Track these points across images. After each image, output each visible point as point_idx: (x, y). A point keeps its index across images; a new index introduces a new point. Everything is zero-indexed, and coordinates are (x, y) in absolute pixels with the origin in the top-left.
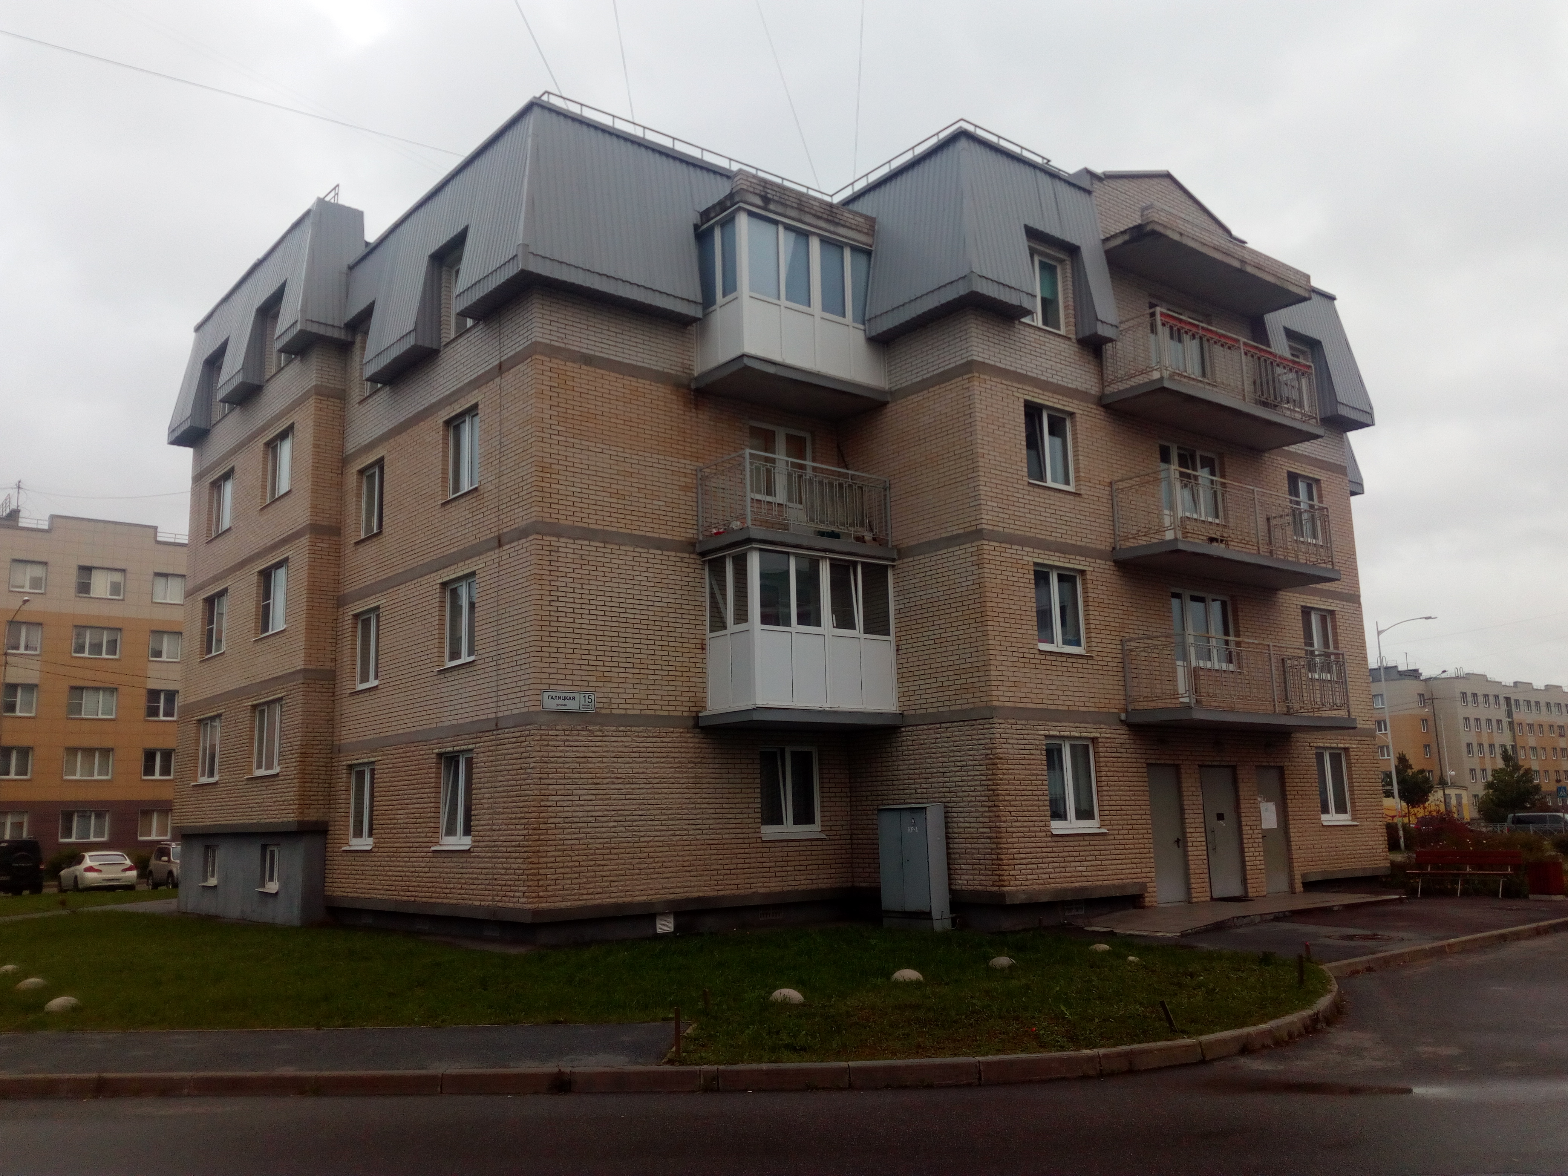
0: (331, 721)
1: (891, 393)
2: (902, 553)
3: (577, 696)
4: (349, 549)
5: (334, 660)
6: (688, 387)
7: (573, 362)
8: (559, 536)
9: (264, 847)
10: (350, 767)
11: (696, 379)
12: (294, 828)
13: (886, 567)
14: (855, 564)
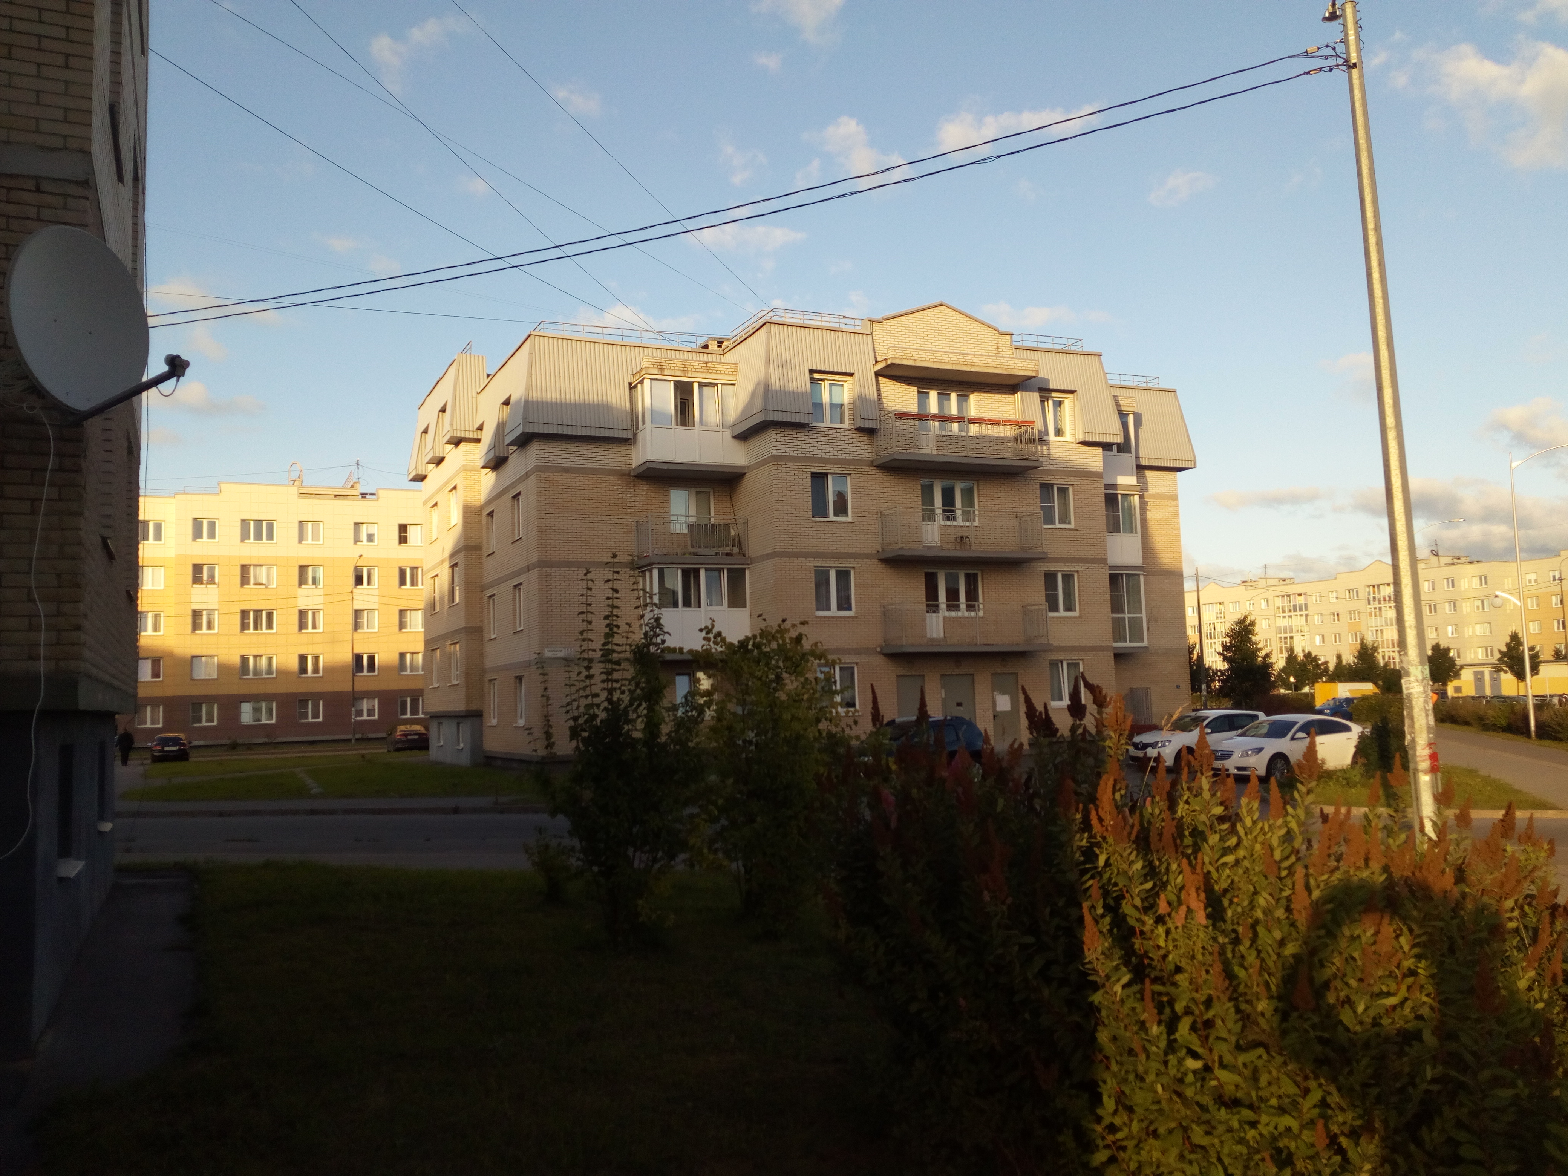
0: (482, 655)
1: (748, 467)
2: (752, 561)
3: (563, 649)
4: (485, 559)
5: (482, 621)
6: (629, 475)
7: (559, 472)
8: (552, 567)
9: (458, 724)
10: (491, 680)
11: (633, 469)
12: (464, 714)
13: (745, 569)
14: (723, 569)
